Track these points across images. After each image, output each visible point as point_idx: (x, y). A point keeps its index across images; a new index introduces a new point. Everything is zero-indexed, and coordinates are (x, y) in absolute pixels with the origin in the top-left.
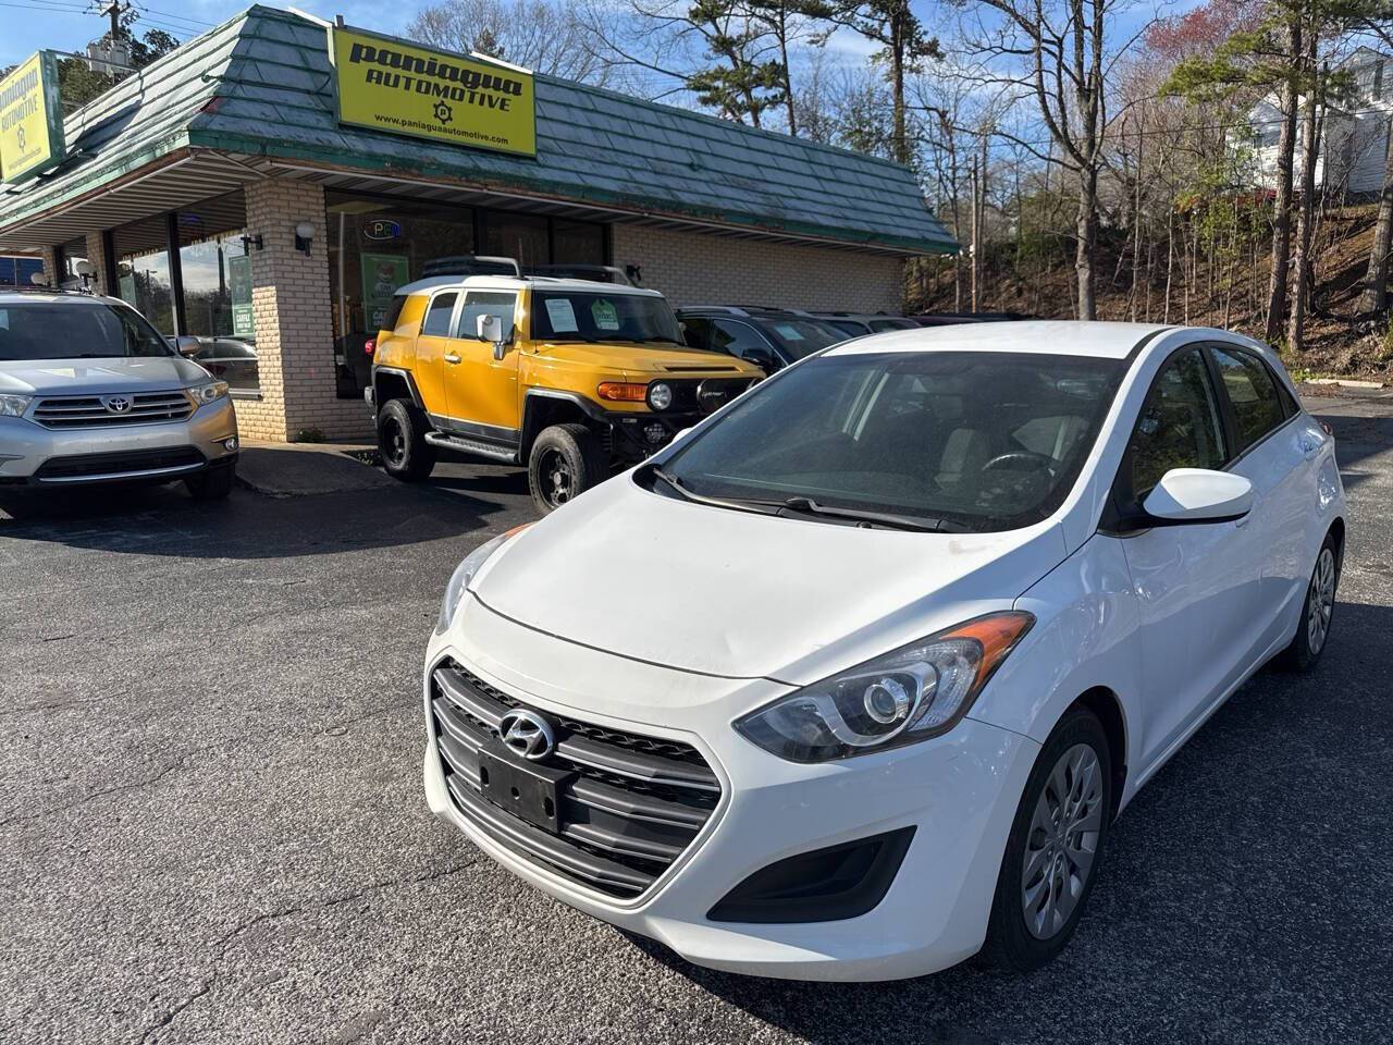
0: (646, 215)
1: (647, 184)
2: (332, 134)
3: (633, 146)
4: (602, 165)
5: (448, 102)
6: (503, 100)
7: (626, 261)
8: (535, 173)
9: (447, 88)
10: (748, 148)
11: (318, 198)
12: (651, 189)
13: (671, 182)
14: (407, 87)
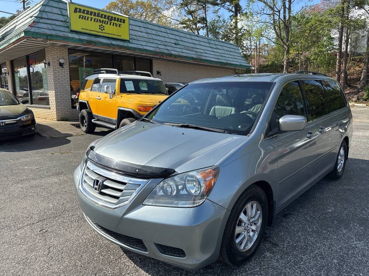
0: (162, 57)
1: (162, 49)
2: (69, 33)
3: (159, 38)
4: (149, 43)
5: (103, 25)
6: (120, 24)
7: (157, 70)
8: (129, 45)
9: (103, 21)
10: (192, 39)
11: (66, 52)
12: (164, 50)
13: (169, 48)
14: (91, 20)
